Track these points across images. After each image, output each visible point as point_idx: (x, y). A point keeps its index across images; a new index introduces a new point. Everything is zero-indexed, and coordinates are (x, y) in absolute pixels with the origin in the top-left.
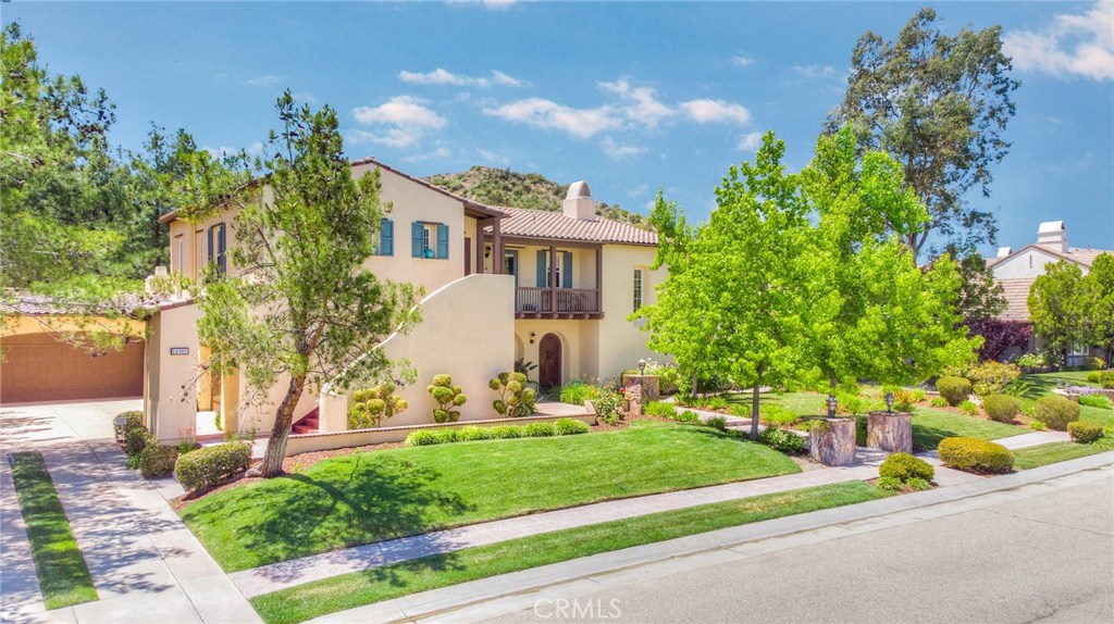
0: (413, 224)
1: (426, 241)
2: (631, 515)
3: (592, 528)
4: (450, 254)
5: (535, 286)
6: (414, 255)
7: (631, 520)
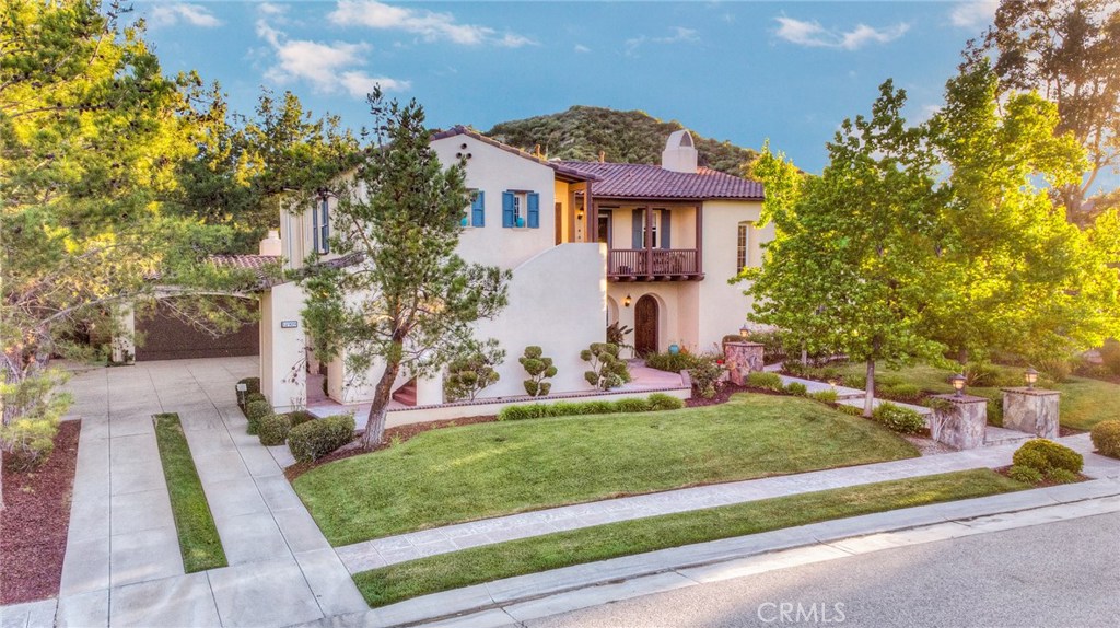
0: (504, 193)
1: (517, 211)
2: (724, 503)
3: (682, 516)
4: (540, 223)
5: (630, 248)
6: (504, 226)
7: (723, 509)
